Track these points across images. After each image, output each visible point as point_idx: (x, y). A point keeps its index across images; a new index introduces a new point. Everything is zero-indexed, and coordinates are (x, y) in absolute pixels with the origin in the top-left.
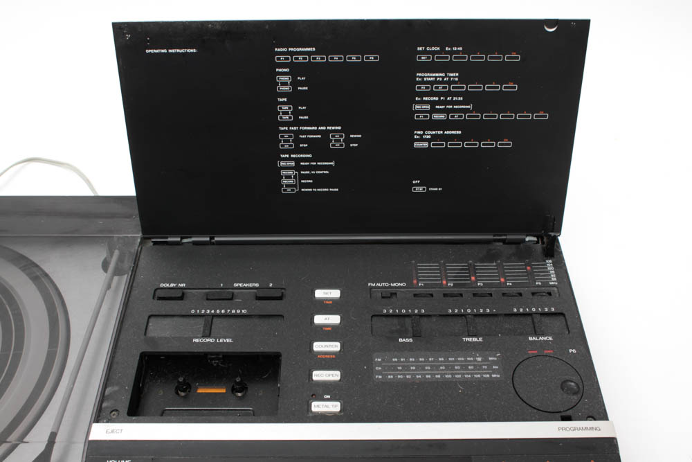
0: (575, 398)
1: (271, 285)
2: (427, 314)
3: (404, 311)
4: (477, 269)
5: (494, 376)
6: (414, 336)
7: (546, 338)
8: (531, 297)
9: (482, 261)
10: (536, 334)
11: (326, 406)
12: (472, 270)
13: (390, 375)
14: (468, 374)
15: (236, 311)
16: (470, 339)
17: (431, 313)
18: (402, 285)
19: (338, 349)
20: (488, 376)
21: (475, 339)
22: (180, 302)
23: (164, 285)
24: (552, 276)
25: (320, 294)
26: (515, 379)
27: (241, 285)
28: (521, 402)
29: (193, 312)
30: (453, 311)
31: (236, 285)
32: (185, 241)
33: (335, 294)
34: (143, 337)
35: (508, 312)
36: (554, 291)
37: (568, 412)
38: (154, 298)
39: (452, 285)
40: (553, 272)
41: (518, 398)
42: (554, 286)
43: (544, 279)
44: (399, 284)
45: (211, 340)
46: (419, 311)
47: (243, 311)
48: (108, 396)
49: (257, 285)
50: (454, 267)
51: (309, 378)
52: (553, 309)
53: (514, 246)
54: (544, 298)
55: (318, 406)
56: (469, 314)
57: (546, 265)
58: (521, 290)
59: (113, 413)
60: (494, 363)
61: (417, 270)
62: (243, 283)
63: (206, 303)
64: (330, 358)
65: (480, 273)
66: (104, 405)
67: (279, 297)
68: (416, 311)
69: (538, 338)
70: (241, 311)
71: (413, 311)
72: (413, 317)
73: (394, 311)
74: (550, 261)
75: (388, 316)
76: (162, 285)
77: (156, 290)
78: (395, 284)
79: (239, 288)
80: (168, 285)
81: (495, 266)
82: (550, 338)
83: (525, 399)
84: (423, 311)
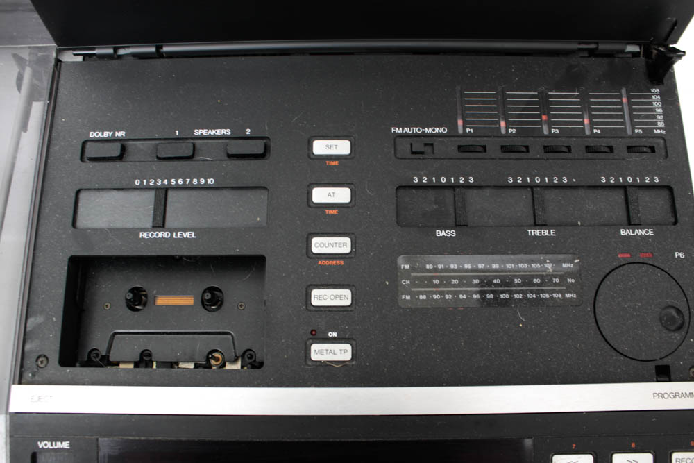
0: (677, 336)
1: (248, 132)
2: (476, 184)
3: (443, 180)
4: (552, 103)
5: (568, 295)
6: (456, 226)
7: (643, 232)
8: (626, 153)
9: (558, 88)
10: (630, 224)
11: (331, 352)
12: (544, 104)
13: (422, 293)
14: (532, 292)
15: (199, 181)
16: (537, 232)
17: (483, 184)
18: (441, 130)
19: (347, 249)
20: (560, 295)
21: (545, 233)
22: (118, 165)
23: (95, 134)
24: (659, 117)
25: (320, 147)
26: (599, 304)
27: (204, 132)
28: (603, 344)
29: (137, 182)
30: (515, 180)
31: (198, 132)
32: (122, 52)
33: (342, 147)
34: (70, 230)
35: (592, 183)
36: (658, 144)
37: (666, 360)
38: (82, 159)
39: (514, 131)
40: (660, 111)
41: (600, 337)
42: (660, 136)
43: (646, 124)
44: (437, 130)
45: (164, 234)
46: (466, 180)
47: (209, 181)
48: (30, 331)
49: (227, 132)
50: (519, 98)
51: (306, 301)
52: (657, 180)
53: (606, 60)
54: (645, 156)
55: (320, 352)
56: (538, 186)
57: (650, 97)
58: (612, 142)
59: (40, 359)
60: (570, 274)
61: (463, 103)
62: (208, 128)
63: (156, 166)
64: (336, 266)
65: (556, 110)
66: (28, 347)
67: (263, 154)
68: (462, 180)
69: (633, 232)
70: (206, 181)
71: (457, 179)
72: (457, 190)
73: (430, 180)
74: (657, 91)
75: (420, 187)
76: (93, 135)
77: (84, 144)
78: (430, 130)
79: (202, 138)
80: (100, 134)
81: (577, 97)
82: (650, 232)
83: (608, 338)
84: (472, 180)
